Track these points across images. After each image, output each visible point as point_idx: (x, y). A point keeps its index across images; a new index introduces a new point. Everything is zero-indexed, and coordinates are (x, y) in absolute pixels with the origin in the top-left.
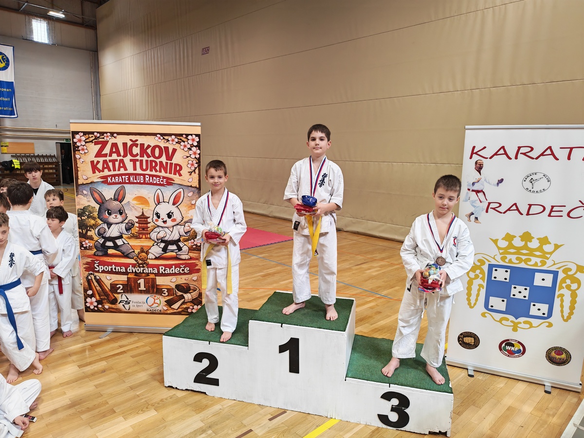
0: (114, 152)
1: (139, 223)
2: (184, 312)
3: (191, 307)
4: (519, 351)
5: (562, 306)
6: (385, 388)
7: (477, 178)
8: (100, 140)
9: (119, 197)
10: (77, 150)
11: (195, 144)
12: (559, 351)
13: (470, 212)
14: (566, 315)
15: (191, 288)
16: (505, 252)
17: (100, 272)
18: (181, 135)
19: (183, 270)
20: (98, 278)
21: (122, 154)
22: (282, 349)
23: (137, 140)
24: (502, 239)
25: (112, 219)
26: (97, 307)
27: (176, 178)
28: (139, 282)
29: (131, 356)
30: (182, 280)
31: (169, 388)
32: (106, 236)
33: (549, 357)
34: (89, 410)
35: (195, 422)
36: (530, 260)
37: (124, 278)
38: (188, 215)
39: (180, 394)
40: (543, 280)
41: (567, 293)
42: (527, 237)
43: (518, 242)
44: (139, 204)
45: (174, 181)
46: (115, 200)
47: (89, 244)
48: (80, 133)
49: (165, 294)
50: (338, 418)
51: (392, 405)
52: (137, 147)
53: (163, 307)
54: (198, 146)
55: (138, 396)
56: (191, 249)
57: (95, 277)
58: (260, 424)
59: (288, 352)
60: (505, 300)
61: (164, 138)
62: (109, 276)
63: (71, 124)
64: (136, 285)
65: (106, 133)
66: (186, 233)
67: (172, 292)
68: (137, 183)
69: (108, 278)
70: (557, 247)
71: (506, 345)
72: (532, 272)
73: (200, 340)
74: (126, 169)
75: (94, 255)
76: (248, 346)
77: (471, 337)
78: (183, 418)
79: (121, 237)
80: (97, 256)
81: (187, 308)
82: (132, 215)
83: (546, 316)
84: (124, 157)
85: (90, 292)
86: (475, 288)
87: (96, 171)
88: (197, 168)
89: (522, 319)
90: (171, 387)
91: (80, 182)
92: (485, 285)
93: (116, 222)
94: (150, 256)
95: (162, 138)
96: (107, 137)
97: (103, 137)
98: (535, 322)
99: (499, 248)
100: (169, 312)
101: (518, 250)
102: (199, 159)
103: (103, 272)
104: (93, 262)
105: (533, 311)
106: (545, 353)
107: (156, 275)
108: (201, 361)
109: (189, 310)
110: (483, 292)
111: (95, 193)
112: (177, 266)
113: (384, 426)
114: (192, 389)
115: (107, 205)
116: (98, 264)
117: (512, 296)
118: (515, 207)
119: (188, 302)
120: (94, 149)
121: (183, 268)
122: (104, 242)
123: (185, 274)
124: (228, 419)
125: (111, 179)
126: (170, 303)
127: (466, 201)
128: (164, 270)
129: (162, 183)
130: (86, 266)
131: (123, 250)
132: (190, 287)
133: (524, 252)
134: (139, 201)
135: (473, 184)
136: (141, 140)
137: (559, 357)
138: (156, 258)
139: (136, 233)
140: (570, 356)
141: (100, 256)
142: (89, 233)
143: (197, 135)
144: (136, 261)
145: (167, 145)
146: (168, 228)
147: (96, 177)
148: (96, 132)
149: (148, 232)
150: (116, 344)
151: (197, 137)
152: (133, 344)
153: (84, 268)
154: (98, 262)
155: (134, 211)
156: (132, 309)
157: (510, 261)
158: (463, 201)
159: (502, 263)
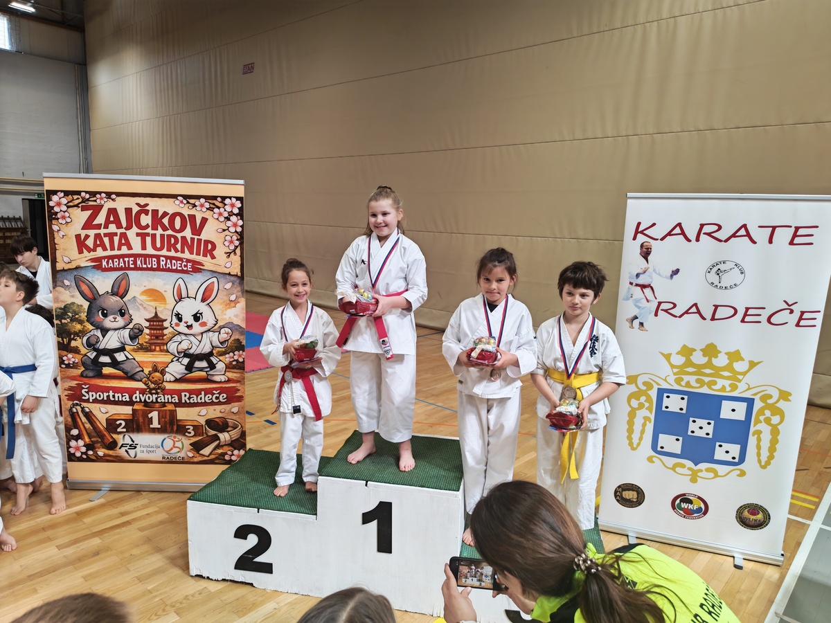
0: (112, 222)
1: (150, 329)
2: (220, 459)
3: (230, 453)
4: (699, 510)
5: (759, 447)
7: (643, 268)
8: (91, 203)
9: (120, 290)
10: (55, 219)
11: (236, 211)
12: (754, 509)
13: (632, 315)
14: (764, 459)
15: (230, 424)
16: (681, 371)
17: (91, 401)
18: (215, 198)
19: (217, 398)
20: (87, 410)
21: (124, 224)
22: (367, 518)
23: (147, 205)
24: (678, 353)
25: (108, 323)
26: (85, 453)
27: (207, 262)
28: (150, 416)
29: (138, 529)
30: (214, 412)
31: (197, 578)
32: (100, 348)
33: (740, 518)
36: (715, 383)
37: (128, 410)
38: (225, 317)
39: (213, 587)
40: (733, 410)
41: (765, 429)
42: (711, 350)
43: (698, 358)
44: (151, 301)
45: (203, 266)
46: (113, 293)
47: (73, 360)
48: (59, 193)
49: (190, 433)
52: (147, 214)
53: (187, 453)
54: (240, 215)
55: (150, 592)
56: (229, 367)
57: (83, 409)
59: (376, 522)
60: (681, 439)
61: (188, 203)
62: (104, 408)
63: (45, 179)
64: (146, 421)
65: (100, 193)
66: (221, 343)
67: (201, 430)
68: (147, 269)
69: (103, 410)
70: (753, 365)
71: (681, 501)
72: (717, 400)
73: (244, 506)
74: (130, 248)
75: (82, 375)
76: (316, 514)
77: (633, 490)
79: (122, 349)
80: (86, 377)
81: (224, 454)
82: (140, 317)
83: (736, 460)
84: (126, 229)
85: (75, 432)
86: (638, 421)
87: (84, 250)
88: (239, 247)
89: (703, 466)
90: (201, 576)
91: (59, 266)
92: (652, 417)
93: (116, 327)
94: (168, 377)
95: (185, 202)
96: (101, 199)
97: (95, 199)
98: (722, 469)
99: (673, 366)
100: (196, 460)
101: (699, 367)
103: (96, 401)
104: (80, 387)
105: (719, 454)
106: (735, 513)
107: (177, 405)
108: (245, 538)
109: (227, 458)
110: (650, 427)
111: (81, 284)
112: (207, 392)
114: (232, 579)
115: (101, 302)
116: (87, 390)
117: (690, 433)
118: (695, 309)
119: (225, 445)
120: (81, 216)
121: (218, 395)
122: (97, 357)
123: (220, 403)
125: (108, 263)
126: (197, 447)
127: (628, 299)
128: (189, 398)
129: (186, 269)
130: (69, 392)
131: (125, 368)
132: (227, 423)
133: (708, 371)
134: (150, 296)
135: (638, 275)
136: (153, 204)
137: (754, 517)
138: (177, 381)
140: (769, 516)
141: (90, 377)
142: (73, 344)
143: (238, 199)
144: (146, 385)
145: (192, 212)
146: (194, 335)
147: (84, 260)
148: (83, 191)
149: (164, 342)
150: (115, 511)
151: (239, 202)
152: (141, 509)
153: (66, 396)
154: (87, 386)
155: (142, 310)
156: (140, 456)
157: (688, 384)
158: (623, 299)
159: (676, 387)
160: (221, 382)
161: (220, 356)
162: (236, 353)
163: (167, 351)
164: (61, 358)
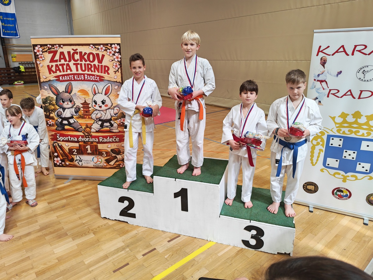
0: (62, 59)
1: (83, 108)
2: (118, 167)
3: (122, 164)
4: (346, 196)
6: (247, 223)
7: (322, 71)
8: (52, 50)
9: (69, 90)
10: (37, 58)
11: (117, 50)
13: (315, 97)
15: (121, 151)
16: (341, 125)
17: (61, 141)
18: (107, 44)
19: (115, 140)
20: (60, 145)
21: (68, 59)
22: (176, 195)
23: (77, 49)
24: (339, 117)
25: (65, 105)
26: (61, 163)
27: (105, 76)
28: (87, 147)
29: (83, 196)
30: (114, 146)
31: (104, 219)
32: (63, 117)
33: (368, 200)
34: (51, 233)
35: (119, 242)
36: (359, 132)
37: (77, 145)
39: (111, 223)
40: (368, 146)
42: (357, 115)
43: (350, 119)
44: (82, 95)
45: (104, 78)
46: (66, 92)
47: (52, 122)
48: (38, 46)
49: (104, 155)
50: (215, 241)
51: (252, 235)
52: (77, 54)
53: (104, 164)
54: (119, 52)
55: (84, 224)
56: (119, 125)
57: (58, 144)
58: (161, 245)
59: (180, 197)
60: (339, 160)
61: (95, 47)
62: (67, 144)
63: (31, 39)
64: (85, 150)
65: (56, 45)
66: (115, 114)
67: (109, 154)
68: (79, 80)
71: (337, 191)
74: (71, 71)
75: (56, 129)
76: (153, 193)
77: (312, 185)
78: (111, 239)
79: (72, 117)
80: (58, 130)
81: (120, 165)
82: (78, 103)
83: (368, 171)
84: (69, 61)
85: (56, 154)
86: (316, 151)
87: (51, 72)
88: (120, 69)
89: (350, 174)
90: (106, 218)
91: (42, 80)
92: (324, 149)
93: (68, 107)
94: (93, 130)
95: (94, 47)
96: (57, 47)
97: (54, 47)
98: (359, 176)
99: (336, 123)
100: (107, 167)
101: (350, 125)
102: (120, 62)
103: (63, 141)
104: (56, 135)
105: (359, 168)
106: (366, 198)
107: (98, 143)
108: (123, 202)
109: (121, 166)
110: (322, 155)
111: (52, 88)
112: (111, 137)
113: (246, 248)
114: (119, 220)
115: (61, 96)
116: (59, 136)
117: (343, 158)
118: (350, 93)
119: (120, 161)
120: (49, 56)
121: (115, 138)
122: (62, 121)
123: (116, 142)
124: (141, 241)
125: (62, 78)
126: (108, 161)
127: (313, 88)
128: (103, 140)
129: (96, 80)
131: (74, 126)
133: (355, 126)
134: (82, 93)
135: (319, 75)
136: (80, 49)
138: (97, 132)
139: (82, 114)
141: (60, 130)
142: (51, 115)
143: (118, 44)
144: (84, 133)
145: (98, 52)
146: (103, 111)
147: (52, 77)
148: (48, 44)
149: (90, 114)
150: (74, 188)
151: (118, 46)
152: (85, 188)
153: (51, 138)
154: (59, 134)
155: (79, 99)
156: (84, 165)
157: (344, 132)
158: (310, 89)
159: (338, 134)
160: (116, 133)
161: (115, 120)
162: (122, 119)
163: (92, 118)
164: (47, 122)
